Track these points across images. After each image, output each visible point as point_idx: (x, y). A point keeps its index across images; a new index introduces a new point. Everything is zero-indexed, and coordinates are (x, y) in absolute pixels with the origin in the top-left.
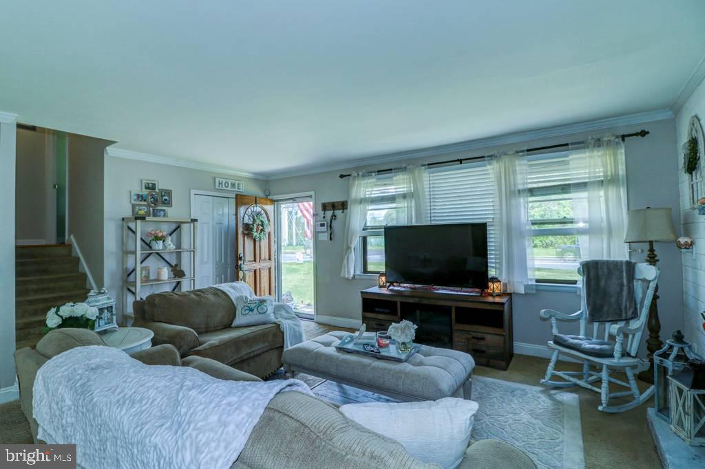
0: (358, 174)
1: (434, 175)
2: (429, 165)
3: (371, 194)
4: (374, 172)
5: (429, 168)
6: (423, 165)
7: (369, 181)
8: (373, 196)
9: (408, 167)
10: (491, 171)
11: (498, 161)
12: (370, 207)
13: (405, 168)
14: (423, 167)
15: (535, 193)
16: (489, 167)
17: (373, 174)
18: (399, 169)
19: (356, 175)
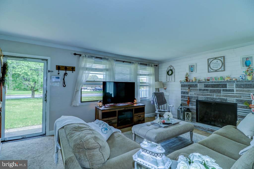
0: (86, 56)
1: (117, 64)
2: (116, 60)
3: (92, 66)
4: (94, 57)
5: (116, 61)
6: (114, 60)
7: (91, 60)
8: (93, 67)
9: (109, 59)
10: (132, 67)
11: (134, 64)
12: (91, 72)
13: (108, 59)
14: (114, 61)
15: (141, 75)
16: (132, 66)
17: (93, 58)
18: (105, 59)
19: (84, 56)
